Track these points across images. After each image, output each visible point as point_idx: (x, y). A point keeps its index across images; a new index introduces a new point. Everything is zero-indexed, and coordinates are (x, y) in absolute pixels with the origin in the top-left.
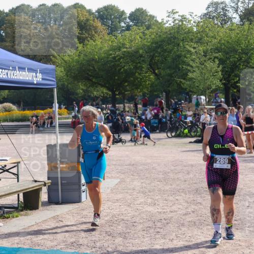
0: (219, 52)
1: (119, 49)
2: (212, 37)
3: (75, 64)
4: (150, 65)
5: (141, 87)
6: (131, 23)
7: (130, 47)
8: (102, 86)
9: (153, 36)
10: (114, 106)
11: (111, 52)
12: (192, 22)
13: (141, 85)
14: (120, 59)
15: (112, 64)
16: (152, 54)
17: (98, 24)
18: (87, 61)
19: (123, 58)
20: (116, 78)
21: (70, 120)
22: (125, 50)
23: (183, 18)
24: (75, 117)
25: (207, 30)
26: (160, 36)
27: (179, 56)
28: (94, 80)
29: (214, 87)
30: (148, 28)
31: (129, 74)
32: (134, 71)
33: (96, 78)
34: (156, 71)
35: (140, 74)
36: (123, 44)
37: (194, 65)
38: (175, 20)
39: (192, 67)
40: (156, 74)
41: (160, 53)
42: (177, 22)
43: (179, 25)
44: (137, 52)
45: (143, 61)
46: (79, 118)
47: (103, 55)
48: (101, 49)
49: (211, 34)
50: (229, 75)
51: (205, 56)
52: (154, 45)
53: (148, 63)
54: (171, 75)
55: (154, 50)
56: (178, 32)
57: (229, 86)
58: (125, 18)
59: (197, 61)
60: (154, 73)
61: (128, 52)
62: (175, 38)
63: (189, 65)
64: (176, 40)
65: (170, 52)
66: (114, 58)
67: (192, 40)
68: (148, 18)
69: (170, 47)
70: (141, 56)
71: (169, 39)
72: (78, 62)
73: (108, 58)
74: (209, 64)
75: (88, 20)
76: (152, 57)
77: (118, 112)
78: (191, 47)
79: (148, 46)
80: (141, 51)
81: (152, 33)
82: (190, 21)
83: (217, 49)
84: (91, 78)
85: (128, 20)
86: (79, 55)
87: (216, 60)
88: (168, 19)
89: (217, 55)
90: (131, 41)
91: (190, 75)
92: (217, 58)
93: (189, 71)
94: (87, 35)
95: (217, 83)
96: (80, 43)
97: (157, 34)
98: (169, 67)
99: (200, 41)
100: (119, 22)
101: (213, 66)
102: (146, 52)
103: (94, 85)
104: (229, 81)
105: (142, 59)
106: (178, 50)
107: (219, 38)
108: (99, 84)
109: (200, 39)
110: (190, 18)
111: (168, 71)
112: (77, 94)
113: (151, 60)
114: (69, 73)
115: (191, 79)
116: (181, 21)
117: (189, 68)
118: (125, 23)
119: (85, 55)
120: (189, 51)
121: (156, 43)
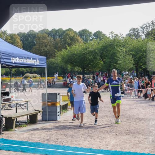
0: (133, 51)
1: (86, 49)
2: (130, 44)
3: (66, 56)
4: (101, 57)
5: (97, 67)
6: (94, 38)
7: (91, 48)
8: (78, 66)
9: (102, 44)
10: (84, 76)
11: (82, 51)
12: (121, 37)
13: (96, 66)
14: (87, 54)
15: (83, 56)
16: (101, 52)
17: (79, 38)
18: (72, 55)
19: (88, 54)
20: (85, 63)
21: (63, 82)
22: (89, 50)
23: (117, 35)
24: (65, 81)
25: (128, 41)
26: (105, 44)
27: (114, 53)
28: (75, 64)
29: (130, 68)
30: (100, 40)
31: (91, 61)
32: (93, 60)
33: (76, 62)
34: (104, 60)
35: (96, 61)
36: (88, 47)
37: (120, 57)
38: (113, 37)
39: (120, 58)
40: (104, 61)
41: (105, 52)
42: (114, 37)
43: (115, 39)
44: (95, 51)
45: (97, 55)
46: (67, 81)
47: (79, 52)
48: (78, 49)
49: (129, 43)
50: (138, 62)
51: (126, 53)
52: (103, 48)
53: (100, 56)
54: (110, 62)
55: (103, 50)
56: (114, 42)
57: (138, 67)
58: (92, 35)
59: (122, 55)
60: (103, 61)
61: (91, 51)
62: (112, 45)
63: (118, 57)
64: (113, 46)
65: (110, 51)
66: (84, 54)
67: (120, 46)
68: (102, 35)
69: (110, 49)
70: (96, 53)
71: (110, 45)
72: (67, 55)
73: (81, 53)
74: (128, 57)
75: (74, 36)
76: (102, 53)
77: (85, 78)
78: (120, 49)
79: (100, 48)
80: (96, 51)
81: (102, 42)
82: (120, 37)
83: (132, 50)
84: (73, 63)
85: (93, 36)
86: (68, 52)
87: (131, 55)
88: (109, 36)
89: (132, 53)
90: (92, 46)
91: (119, 62)
92: (132, 54)
93: (118, 60)
94: (73, 43)
95: (131, 66)
96: (68, 47)
97: (104, 43)
98: (110, 58)
99: (124, 46)
100: (89, 37)
101: (130, 58)
102: (99, 51)
103: (74, 66)
104: (138, 65)
105: (97, 54)
106: (114, 50)
107: (133, 45)
108: (77, 66)
109: (124, 45)
110: (120, 36)
111: (109, 60)
112: (68, 70)
113: (101, 55)
114: (63, 60)
115: (119, 64)
116: (116, 37)
117: (118, 59)
118: (92, 38)
119: (71, 52)
120: (119, 51)
121: (104, 47)
